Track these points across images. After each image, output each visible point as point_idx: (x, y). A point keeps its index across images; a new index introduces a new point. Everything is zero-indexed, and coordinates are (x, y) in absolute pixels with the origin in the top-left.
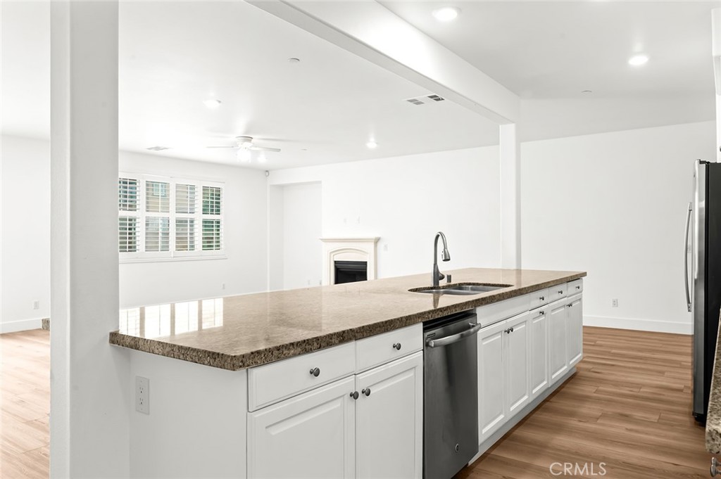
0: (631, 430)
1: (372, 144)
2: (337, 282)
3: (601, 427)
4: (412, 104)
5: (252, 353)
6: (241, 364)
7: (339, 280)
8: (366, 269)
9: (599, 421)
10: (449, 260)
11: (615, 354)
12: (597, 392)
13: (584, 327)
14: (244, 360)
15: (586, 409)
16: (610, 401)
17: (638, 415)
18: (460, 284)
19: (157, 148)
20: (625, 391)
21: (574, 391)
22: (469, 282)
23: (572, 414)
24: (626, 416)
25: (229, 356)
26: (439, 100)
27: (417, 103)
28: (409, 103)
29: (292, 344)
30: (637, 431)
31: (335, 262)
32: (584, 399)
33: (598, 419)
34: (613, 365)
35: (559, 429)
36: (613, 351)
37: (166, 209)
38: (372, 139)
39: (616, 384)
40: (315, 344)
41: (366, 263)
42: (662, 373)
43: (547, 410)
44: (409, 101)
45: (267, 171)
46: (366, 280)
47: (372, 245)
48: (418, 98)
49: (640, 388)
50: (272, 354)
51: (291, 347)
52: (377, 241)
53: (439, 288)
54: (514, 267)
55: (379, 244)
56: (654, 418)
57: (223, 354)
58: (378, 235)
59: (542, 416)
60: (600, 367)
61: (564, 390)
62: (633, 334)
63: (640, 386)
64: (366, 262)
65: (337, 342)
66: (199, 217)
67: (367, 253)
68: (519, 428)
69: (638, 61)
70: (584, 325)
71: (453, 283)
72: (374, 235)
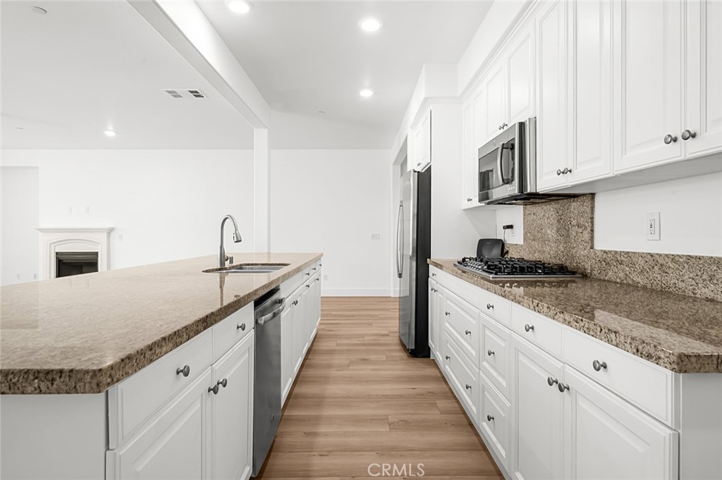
0: (374, 370)
1: (110, 133)
2: (59, 274)
3: (354, 372)
4: (170, 95)
5: (122, 360)
6: (109, 380)
7: (60, 273)
8: (97, 260)
9: (350, 368)
10: (240, 241)
11: (335, 316)
12: (337, 345)
13: (322, 297)
14: (113, 373)
15: (338, 360)
16: (349, 350)
17: (373, 357)
18: (241, 265)
20: (355, 341)
21: (321, 348)
22: (247, 263)
23: (329, 366)
24: (366, 360)
25: (87, 372)
26: (199, 96)
27: (175, 95)
28: (167, 93)
29: (164, 339)
30: (378, 370)
31: (57, 253)
32: (331, 352)
33: (349, 366)
34: (338, 324)
35: (326, 380)
36: (333, 313)
38: (111, 128)
39: (348, 337)
40: (185, 336)
42: (370, 324)
43: (310, 366)
44: (168, 91)
46: (97, 271)
47: (105, 235)
48: (178, 91)
49: (364, 337)
50: (144, 357)
51: (163, 344)
52: (110, 231)
53: (226, 269)
54: (266, 250)
55: (112, 234)
56: (384, 358)
57: (71, 371)
58: (111, 225)
59: (309, 372)
60: (330, 326)
61: (313, 348)
62: (347, 300)
63: (363, 336)
64: (97, 253)
65: (202, 328)
67: (99, 244)
68: (296, 386)
69: (366, 93)
70: (322, 296)
71: (234, 264)
72: (107, 225)
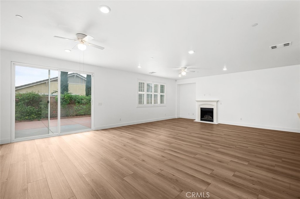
8: (213, 111)
19: (153, 73)
31: (201, 108)
37: (151, 92)
41: (213, 109)
45: (176, 80)
55: (218, 102)
58: (218, 100)
66: (159, 94)
67: (214, 105)
